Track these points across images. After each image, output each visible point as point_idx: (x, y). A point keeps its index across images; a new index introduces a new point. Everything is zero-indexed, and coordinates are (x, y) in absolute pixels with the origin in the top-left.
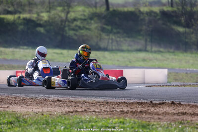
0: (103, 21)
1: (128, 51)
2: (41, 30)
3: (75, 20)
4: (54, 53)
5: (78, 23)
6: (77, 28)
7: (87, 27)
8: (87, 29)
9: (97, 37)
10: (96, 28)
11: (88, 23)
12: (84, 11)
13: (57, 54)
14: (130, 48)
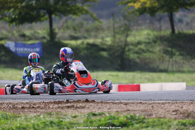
0: (166, 43)
1: (189, 72)
2: (105, 54)
3: (139, 43)
4: (110, 75)
5: (142, 47)
6: (141, 51)
7: (151, 50)
8: (150, 52)
9: (160, 59)
10: (160, 51)
11: (152, 47)
12: (149, 35)
13: (112, 76)
14: (191, 69)
